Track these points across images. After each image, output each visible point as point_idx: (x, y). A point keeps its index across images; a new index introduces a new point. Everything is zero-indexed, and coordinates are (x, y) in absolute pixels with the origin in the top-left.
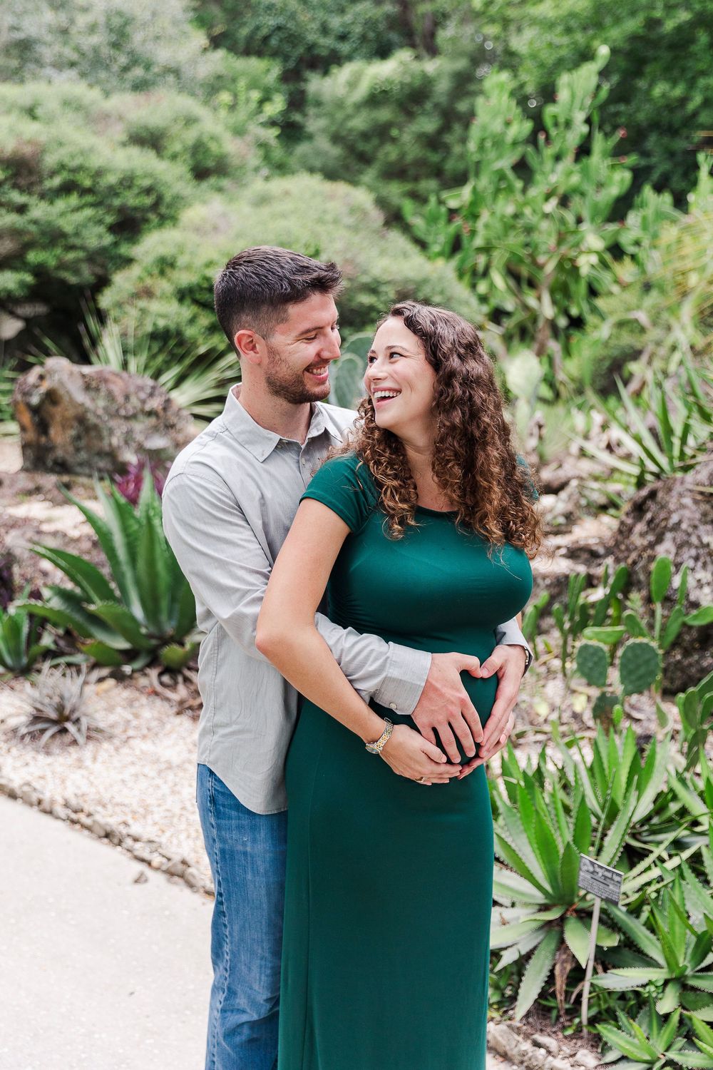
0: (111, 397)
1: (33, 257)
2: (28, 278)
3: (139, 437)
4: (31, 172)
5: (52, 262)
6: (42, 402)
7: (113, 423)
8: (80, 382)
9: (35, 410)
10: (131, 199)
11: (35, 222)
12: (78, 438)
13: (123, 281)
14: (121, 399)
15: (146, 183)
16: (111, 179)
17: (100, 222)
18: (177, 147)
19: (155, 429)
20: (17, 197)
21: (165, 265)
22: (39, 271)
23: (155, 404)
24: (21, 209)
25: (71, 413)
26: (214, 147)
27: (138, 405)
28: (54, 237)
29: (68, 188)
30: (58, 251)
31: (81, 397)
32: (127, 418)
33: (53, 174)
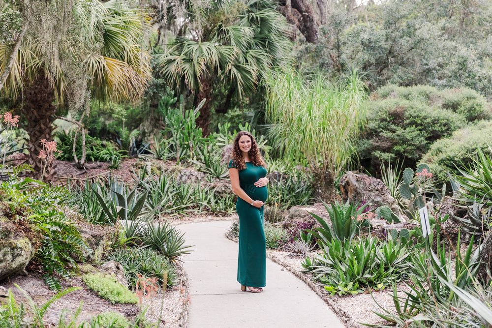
0: (365, 184)
1: (396, 148)
2: (393, 155)
3: (373, 197)
4: (400, 118)
5: (402, 150)
6: (345, 184)
7: (364, 192)
8: (355, 179)
9: (344, 187)
10: (437, 128)
11: (398, 135)
12: (355, 196)
13: (425, 157)
14: (368, 185)
15: (445, 121)
16: (429, 120)
17: (423, 136)
18: (462, 108)
19: (378, 195)
20: (393, 127)
21: (439, 151)
22: (398, 153)
23: (379, 187)
24: (394, 131)
25: (352, 188)
26: (478, 108)
27: (374, 187)
28: (404, 141)
29: (412, 124)
30: (405, 146)
31: (355, 183)
32: (370, 191)
33: (408, 118)
